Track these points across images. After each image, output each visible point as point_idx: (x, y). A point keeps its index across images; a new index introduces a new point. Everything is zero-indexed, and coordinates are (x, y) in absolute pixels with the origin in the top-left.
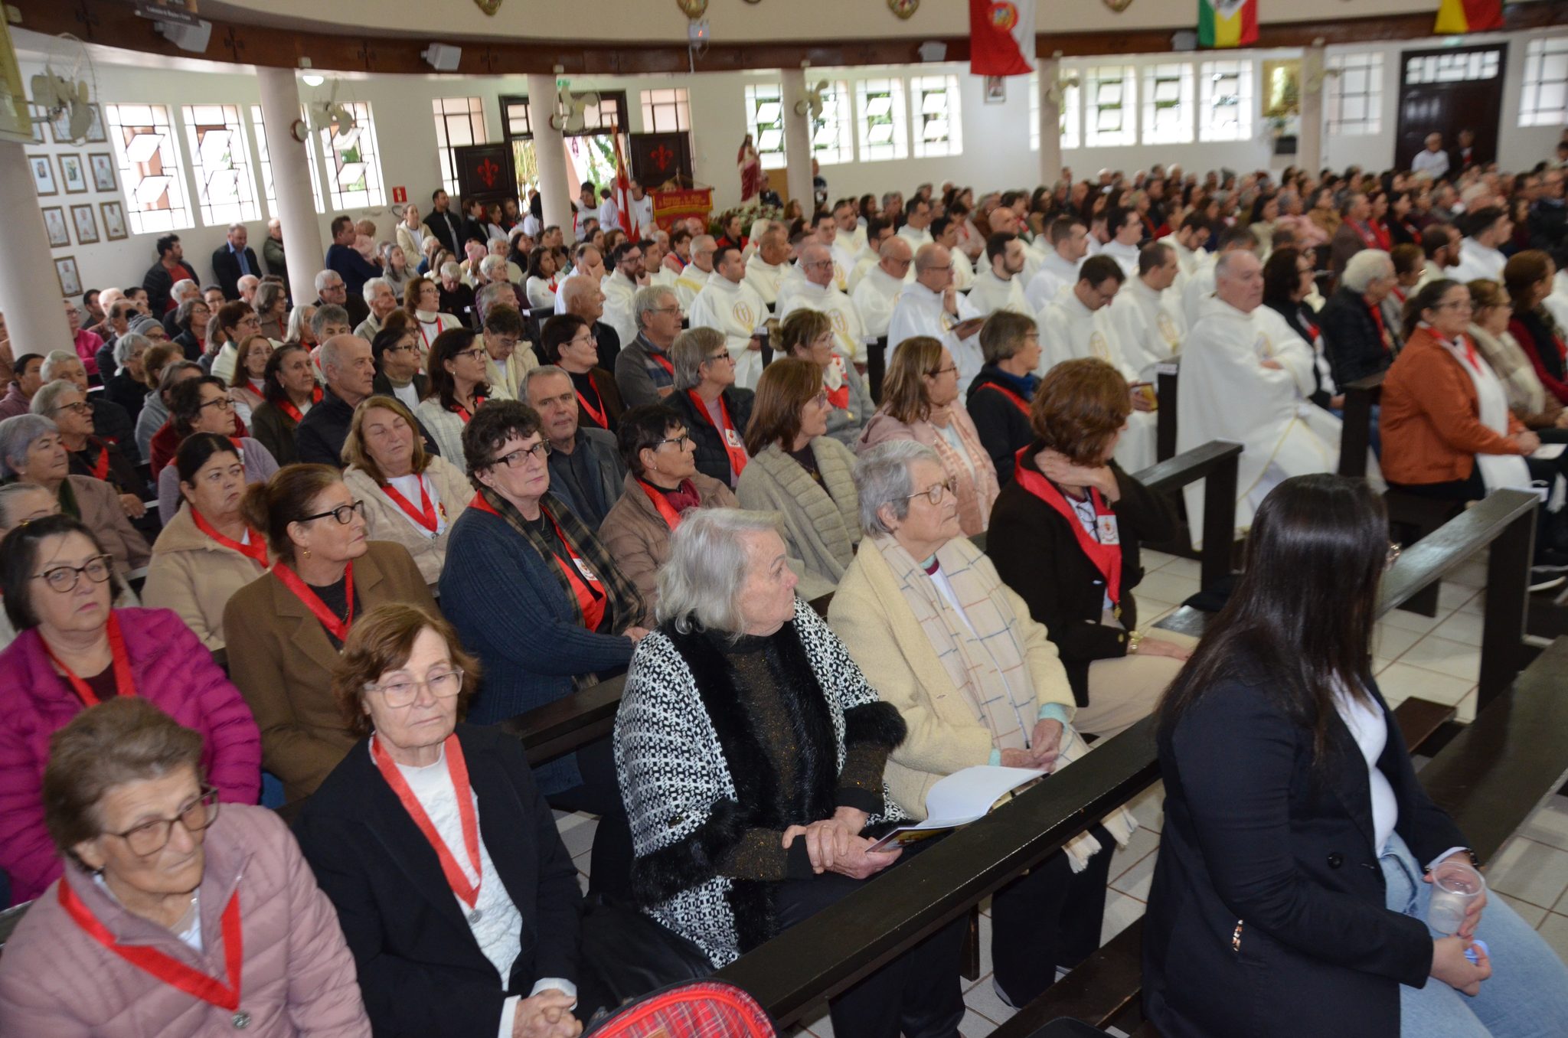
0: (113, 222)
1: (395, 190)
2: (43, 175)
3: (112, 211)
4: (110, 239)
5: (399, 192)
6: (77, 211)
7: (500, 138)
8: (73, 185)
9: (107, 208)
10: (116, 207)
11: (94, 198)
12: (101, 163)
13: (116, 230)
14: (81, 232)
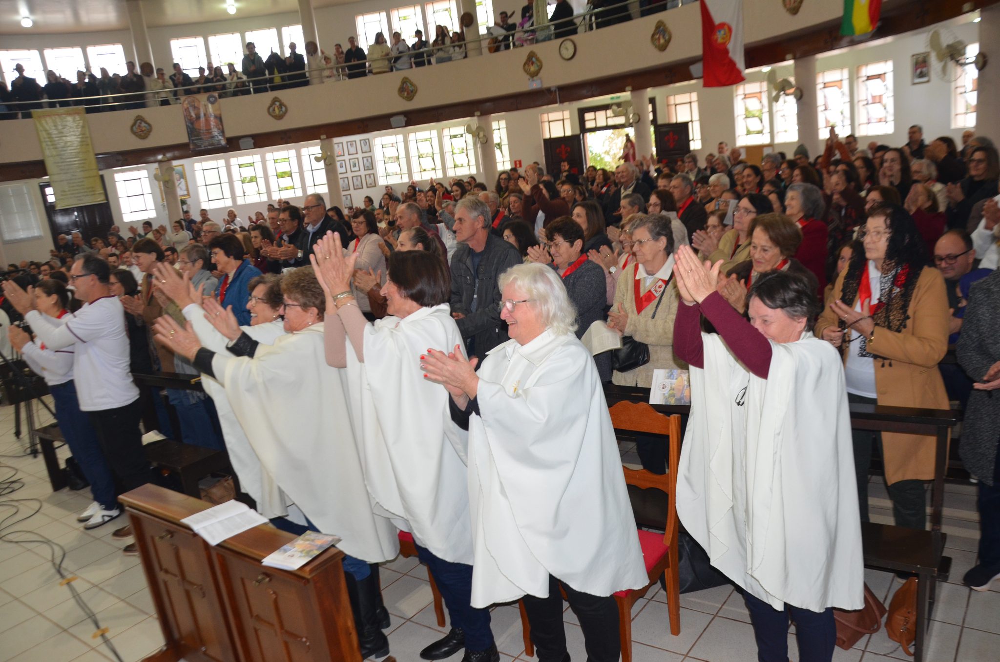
0: (370, 181)
1: (515, 162)
2: (342, 167)
3: (370, 177)
4: (368, 187)
5: (518, 163)
6: (354, 179)
7: (578, 132)
8: (353, 169)
9: (367, 177)
10: (372, 176)
11: (363, 173)
12: (367, 160)
13: (371, 184)
14: (355, 185)
